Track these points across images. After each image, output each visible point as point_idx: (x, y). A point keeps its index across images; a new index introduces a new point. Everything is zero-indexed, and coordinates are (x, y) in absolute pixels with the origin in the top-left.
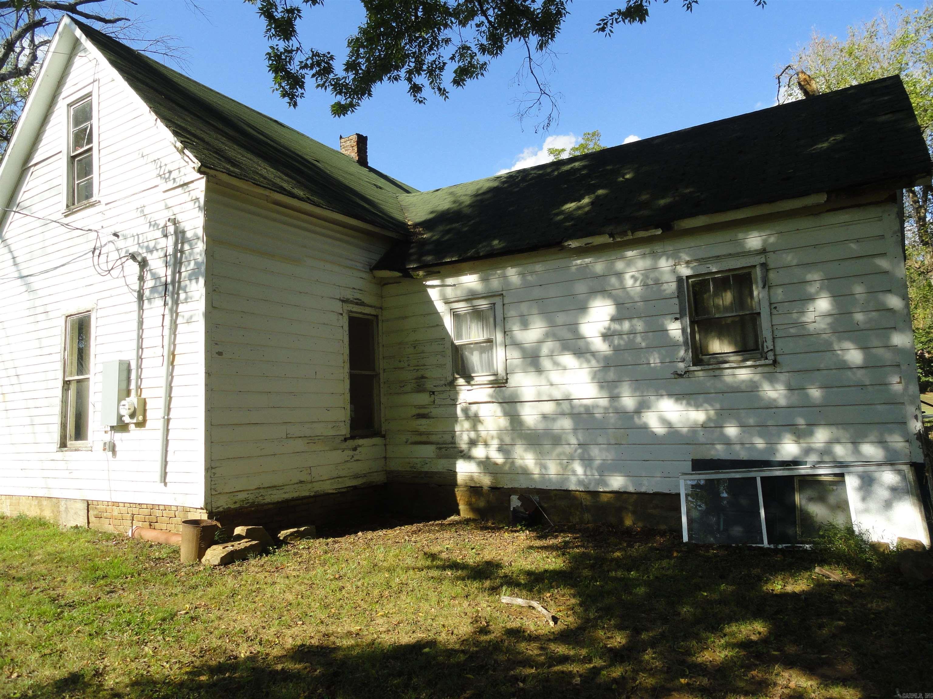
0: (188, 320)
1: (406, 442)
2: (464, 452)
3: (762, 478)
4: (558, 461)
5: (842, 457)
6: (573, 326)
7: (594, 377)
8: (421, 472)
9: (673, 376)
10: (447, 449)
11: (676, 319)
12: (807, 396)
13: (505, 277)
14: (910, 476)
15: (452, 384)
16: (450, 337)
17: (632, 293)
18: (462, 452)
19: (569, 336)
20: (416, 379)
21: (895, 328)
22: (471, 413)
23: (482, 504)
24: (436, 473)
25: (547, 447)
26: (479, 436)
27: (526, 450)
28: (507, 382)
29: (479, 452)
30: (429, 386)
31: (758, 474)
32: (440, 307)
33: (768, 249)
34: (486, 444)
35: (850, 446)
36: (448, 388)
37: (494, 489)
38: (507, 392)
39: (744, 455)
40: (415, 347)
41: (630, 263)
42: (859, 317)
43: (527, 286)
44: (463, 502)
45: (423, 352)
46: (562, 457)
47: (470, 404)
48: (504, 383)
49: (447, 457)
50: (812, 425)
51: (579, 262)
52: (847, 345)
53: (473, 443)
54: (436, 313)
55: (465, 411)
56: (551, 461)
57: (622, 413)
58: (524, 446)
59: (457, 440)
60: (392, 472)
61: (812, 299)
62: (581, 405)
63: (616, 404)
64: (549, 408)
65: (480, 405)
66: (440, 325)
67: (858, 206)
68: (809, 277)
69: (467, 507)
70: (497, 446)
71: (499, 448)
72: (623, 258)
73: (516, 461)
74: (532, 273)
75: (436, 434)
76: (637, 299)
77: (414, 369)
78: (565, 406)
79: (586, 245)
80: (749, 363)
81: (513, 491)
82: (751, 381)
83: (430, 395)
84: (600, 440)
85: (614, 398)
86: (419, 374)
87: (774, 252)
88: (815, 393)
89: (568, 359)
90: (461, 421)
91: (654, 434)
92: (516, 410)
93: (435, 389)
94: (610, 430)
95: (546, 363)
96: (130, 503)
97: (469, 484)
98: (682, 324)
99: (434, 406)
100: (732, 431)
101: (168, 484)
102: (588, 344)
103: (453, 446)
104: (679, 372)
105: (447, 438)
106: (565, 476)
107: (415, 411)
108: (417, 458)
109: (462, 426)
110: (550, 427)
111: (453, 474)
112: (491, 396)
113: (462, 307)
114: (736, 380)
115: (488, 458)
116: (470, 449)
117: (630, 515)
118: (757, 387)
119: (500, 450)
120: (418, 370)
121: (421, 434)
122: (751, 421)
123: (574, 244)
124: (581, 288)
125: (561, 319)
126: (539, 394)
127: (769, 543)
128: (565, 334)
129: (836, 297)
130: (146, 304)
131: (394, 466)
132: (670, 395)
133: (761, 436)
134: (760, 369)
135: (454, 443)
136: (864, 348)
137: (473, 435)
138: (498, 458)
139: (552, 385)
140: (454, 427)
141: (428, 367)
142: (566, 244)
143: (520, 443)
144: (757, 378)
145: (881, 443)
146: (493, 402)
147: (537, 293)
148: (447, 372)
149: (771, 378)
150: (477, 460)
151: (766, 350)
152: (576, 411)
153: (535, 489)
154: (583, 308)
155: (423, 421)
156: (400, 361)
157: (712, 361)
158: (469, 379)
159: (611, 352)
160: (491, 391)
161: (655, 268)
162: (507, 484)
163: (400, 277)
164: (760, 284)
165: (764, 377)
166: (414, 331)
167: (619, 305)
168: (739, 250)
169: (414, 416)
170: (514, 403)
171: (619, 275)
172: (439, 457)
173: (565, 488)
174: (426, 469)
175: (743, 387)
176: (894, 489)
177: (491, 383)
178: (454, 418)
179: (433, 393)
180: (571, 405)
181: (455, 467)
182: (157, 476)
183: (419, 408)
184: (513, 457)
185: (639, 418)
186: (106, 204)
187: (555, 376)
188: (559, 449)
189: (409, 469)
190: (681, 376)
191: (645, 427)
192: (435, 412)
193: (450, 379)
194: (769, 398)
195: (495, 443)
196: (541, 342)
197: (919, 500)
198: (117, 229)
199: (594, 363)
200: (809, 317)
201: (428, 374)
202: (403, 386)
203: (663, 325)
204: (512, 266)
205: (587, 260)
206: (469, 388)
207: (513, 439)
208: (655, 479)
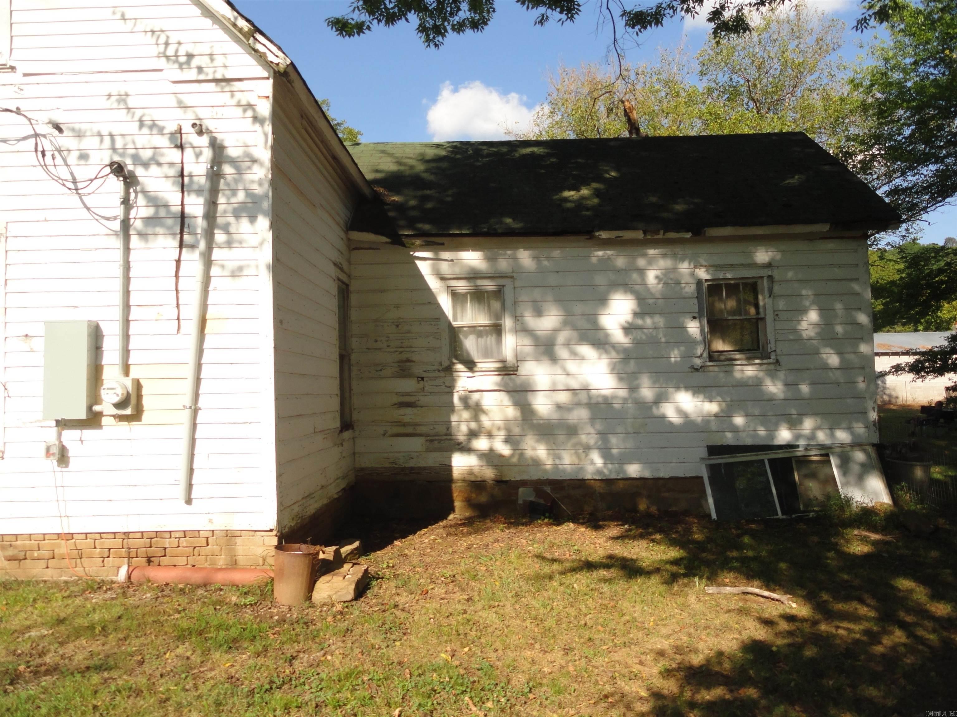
0: (233, 272)
1: (384, 435)
2: (463, 445)
3: (769, 460)
4: (573, 451)
5: (823, 441)
6: (591, 316)
7: (613, 369)
8: (404, 469)
9: (690, 370)
10: (440, 441)
11: (694, 318)
12: (799, 391)
13: (515, 258)
14: (873, 455)
15: (449, 370)
16: (446, 317)
17: (653, 291)
18: (459, 444)
19: (587, 326)
20: (399, 362)
21: (862, 339)
22: (472, 402)
23: (483, 498)
24: (424, 468)
25: (561, 438)
26: (480, 427)
27: (538, 441)
28: (517, 370)
29: (481, 444)
30: (417, 370)
31: (766, 457)
32: (433, 283)
33: (773, 264)
34: (490, 435)
35: (828, 431)
36: (442, 374)
37: (499, 482)
38: (518, 380)
39: (749, 442)
40: (397, 326)
41: (651, 261)
42: (839, 329)
43: (541, 271)
44: (461, 499)
45: (409, 332)
46: (577, 447)
47: (470, 392)
48: (513, 371)
49: (440, 450)
50: (802, 415)
51: (600, 253)
52: (828, 350)
53: (473, 434)
54: (427, 289)
55: (465, 400)
56: (566, 451)
57: (641, 404)
58: (536, 437)
59: (454, 431)
60: (362, 469)
61: (805, 311)
62: (599, 396)
63: (635, 395)
64: (563, 397)
65: (484, 393)
66: (432, 302)
67: (842, 238)
68: (804, 292)
69: (465, 503)
70: (503, 437)
71: (506, 439)
72: (645, 255)
73: (527, 452)
74: (549, 258)
75: (425, 425)
76: (658, 296)
77: (396, 351)
78: (583, 397)
79: (616, 237)
80: (757, 361)
81: (524, 483)
82: (756, 377)
83: (418, 381)
84: (620, 429)
85: (633, 389)
86: (404, 356)
87: (778, 267)
88: (805, 389)
89: (586, 350)
90: (459, 410)
91: (671, 424)
92: (526, 400)
93: (425, 375)
94: (629, 420)
95: (562, 352)
96: (100, 533)
97: (467, 479)
98: (700, 322)
99: (423, 394)
100: (739, 421)
101: (194, 501)
102: (607, 335)
103: (449, 437)
104: (696, 367)
105: (441, 429)
106: (580, 466)
107: (396, 399)
108: (400, 452)
109: (460, 416)
110: (566, 417)
111: (449, 468)
112: (497, 384)
113: (461, 286)
114: (744, 376)
115: (491, 450)
116: (469, 440)
117: (645, 500)
118: (761, 383)
119: (507, 441)
120: (401, 352)
121: (405, 425)
122: (756, 412)
123: (604, 235)
124: (600, 279)
125: (578, 308)
126: (554, 383)
127: (783, 514)
128: (582, 323)
129: (822, 311)
130: (135, 241)
131: (367, 462)
132: (687, 388)
133: (762, 424)
134: (764, 367)
135: (450, 435)
136: (839, 353)
137: (473, 425)
138: (504, 450)
139: (568, 374)
140: (449, 418)
141: (415, 350)
142: (597, 234)
143: (531, 433)
144: (761, 374)
145: (849, 429)
146: (500, 391)
147: (553, 280)
148: (444, 357)
149: (772, 375)
150: (479, 453)
151: (769, 351)
152: (593, 401)
153: (547, 480)
154: (603, 301)
155: (409, 411)
156: (376, 341)
157: (722, 358)
158: (470, 365)
159: (631, 345)
160: (498, 379)
161: (675, 269)
162: (514, 476)
163: (387, 243)
164: (766, 293)
165: (767, 375)
166: (397, 307)
167: (640, 299)
168: (749, 262)
169: (395, 404)
170: (524, 393)
171: (642, 272)
172: (428, 450)
173: (580, 478)
174: (412, 464)
175: (750, 383)
176: (863, 465)
177: (499, 370)
178: (451, 408)
179: (422, 379)
180: (588, 395)
181: (451, 462)
182: (180, 491)
183: (403, 396)
184: (523, 448)
185: (658, 408)
186: (25, 75)
187: (572, 366)
188: (574, 440)
189: (388, 465)
190: (697, 370)
191: (663, 417)
192: (423, 400)
193: (446, 364)
194: (771, 392)
195: (501, 435)
196: (556, 330)
197: (881, 473)
198: (59, 118)
199: (614, 354)
200: (804, 325)
201: (415, 357)
202: (381, 370)
203: (684, 322)
204: (526, 248)
205: (609, 253)
206: (470, 374)
207: (523, 429)
208: (672, 465)
